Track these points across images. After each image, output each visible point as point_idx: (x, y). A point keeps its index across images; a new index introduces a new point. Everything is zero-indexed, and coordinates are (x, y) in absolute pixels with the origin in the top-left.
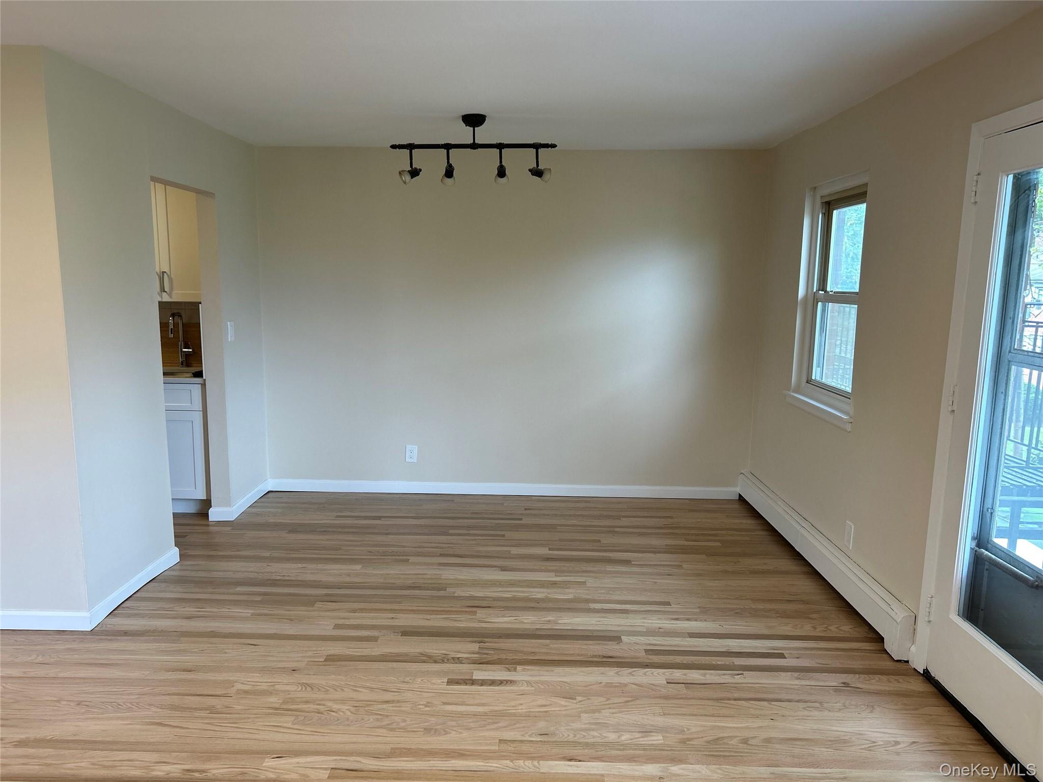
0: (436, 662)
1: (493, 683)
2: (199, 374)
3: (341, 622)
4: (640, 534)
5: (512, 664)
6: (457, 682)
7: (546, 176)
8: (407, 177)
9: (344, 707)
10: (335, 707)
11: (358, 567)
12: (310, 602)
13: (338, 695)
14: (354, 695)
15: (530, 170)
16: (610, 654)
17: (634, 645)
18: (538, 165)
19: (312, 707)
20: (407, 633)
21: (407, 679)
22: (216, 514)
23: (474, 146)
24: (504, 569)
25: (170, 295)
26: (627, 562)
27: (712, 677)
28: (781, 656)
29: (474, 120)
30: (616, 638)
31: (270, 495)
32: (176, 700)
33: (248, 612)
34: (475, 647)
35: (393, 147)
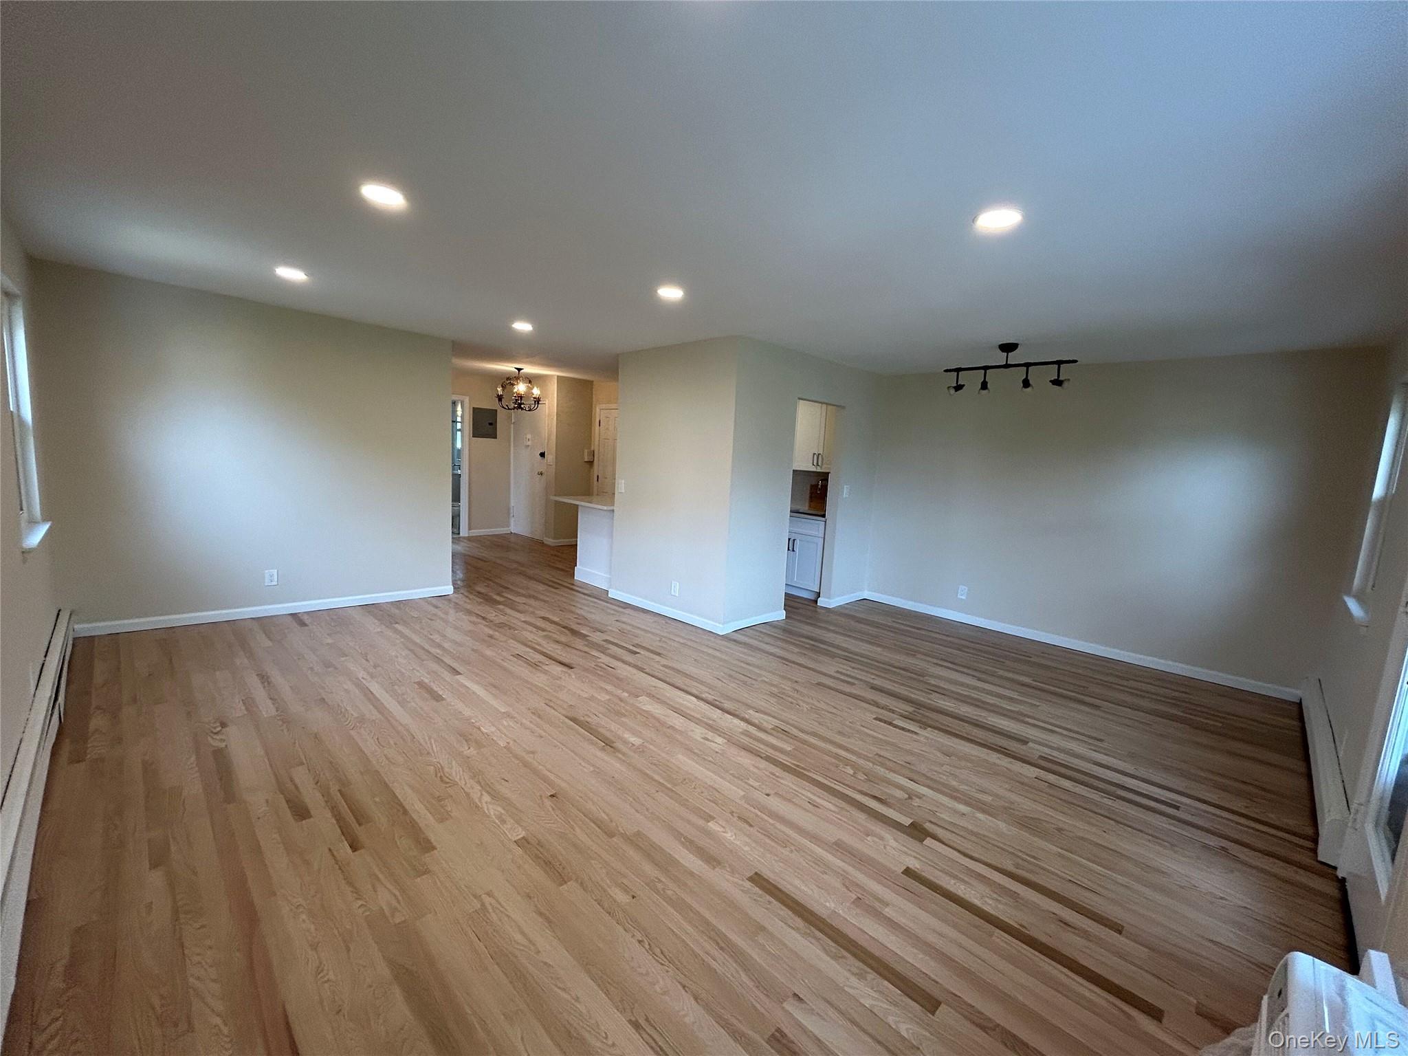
0: (878, 707)
1: (903, 729)
2: (824, 516)
3: (841, 670)
4: (1132, 694)
5: (925, 725)
6: (880, 720)
7: (1065, 385)
8: (952, 391)
9: (804, 705)
10: (801, 704)
11: (879, 649)
12: (833, 656)
13: (806, 699)
14: (816, 703)
15: (1051, 381)
16: (1007, 747)
17: (1035, 750)
18: (1059, 376)
19: (790, 699)
20: (874, 688)
21: (852, 708)
22: (822, 602)
23: (1007, 366)
24: (979, 679)
25: (821, 468)
26: (1097, 707)
27: (1080, 790)
28: (1177, 808)
29: (1008, 348)
30: (1024, 742)
31: (865, 601)
32: (732, 673)
33: (796, 650)
34: (911, 709)
35: (946, 371)
